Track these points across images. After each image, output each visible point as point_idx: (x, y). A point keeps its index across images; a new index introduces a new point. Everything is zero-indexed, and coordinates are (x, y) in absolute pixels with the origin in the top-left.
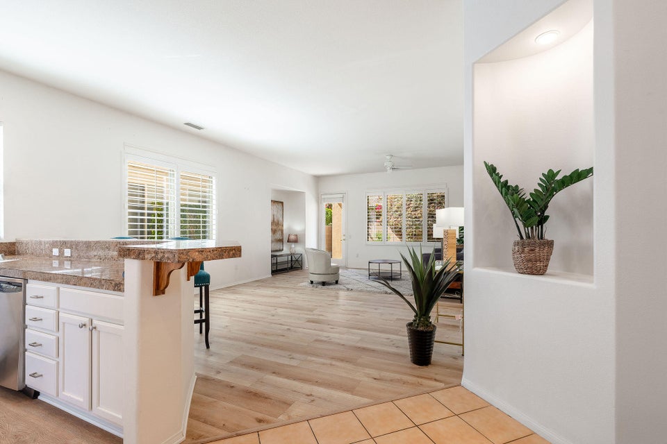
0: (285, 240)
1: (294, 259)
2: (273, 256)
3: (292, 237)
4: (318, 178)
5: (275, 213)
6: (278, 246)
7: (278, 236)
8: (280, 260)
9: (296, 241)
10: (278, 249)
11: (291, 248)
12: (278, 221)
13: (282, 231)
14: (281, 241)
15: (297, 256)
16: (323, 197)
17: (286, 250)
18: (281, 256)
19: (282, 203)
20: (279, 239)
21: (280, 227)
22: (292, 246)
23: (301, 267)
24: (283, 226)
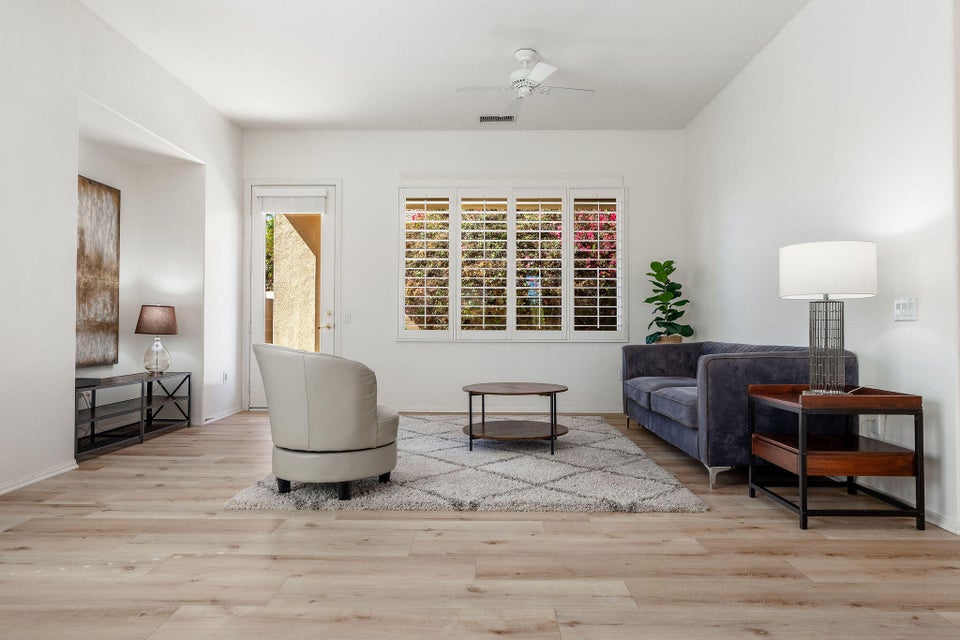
0: (127, 322)
1: (157, 391)
2: (81, 385)
3: (156, 316)
4: (244, 132)
5: (88, 225)
6: (99, 348)
7: (99, 309)
8: (104, 396)
9: (169, 330)
10: (97, 356)
11: (149, 353)
12: (100, 258)
13: (114, 293)
14: (110, 328)
15: (170, 383)
16: (258, 191)
17: (130, 360)
18: (109, 382)
19: (116, 193)
20: (99, 320)
21: (109, 280)
22: (154, 348)
23: (188, 418)
24: (116, 274)
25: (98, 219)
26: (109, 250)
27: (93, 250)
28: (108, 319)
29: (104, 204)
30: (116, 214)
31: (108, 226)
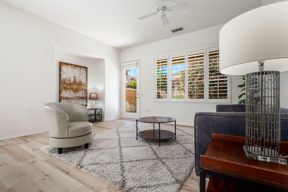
1: (97, 113)
3: (93, 95)
4: (121, 51)
7: (81, 94)
12: (81, 82)
13: (86, 90)
15: (99, 111)
19: (86, 68)
20: (81, 96)
21: (84, 87)
22: (93, 103)
23: (101, 119)
24: (87, 86)
25: (80, 74)
26: (84, 81)
27: (78, 81)
28: (83, 96)
29: (82, 71)
30: (86, 73)
31: (83, 75)
